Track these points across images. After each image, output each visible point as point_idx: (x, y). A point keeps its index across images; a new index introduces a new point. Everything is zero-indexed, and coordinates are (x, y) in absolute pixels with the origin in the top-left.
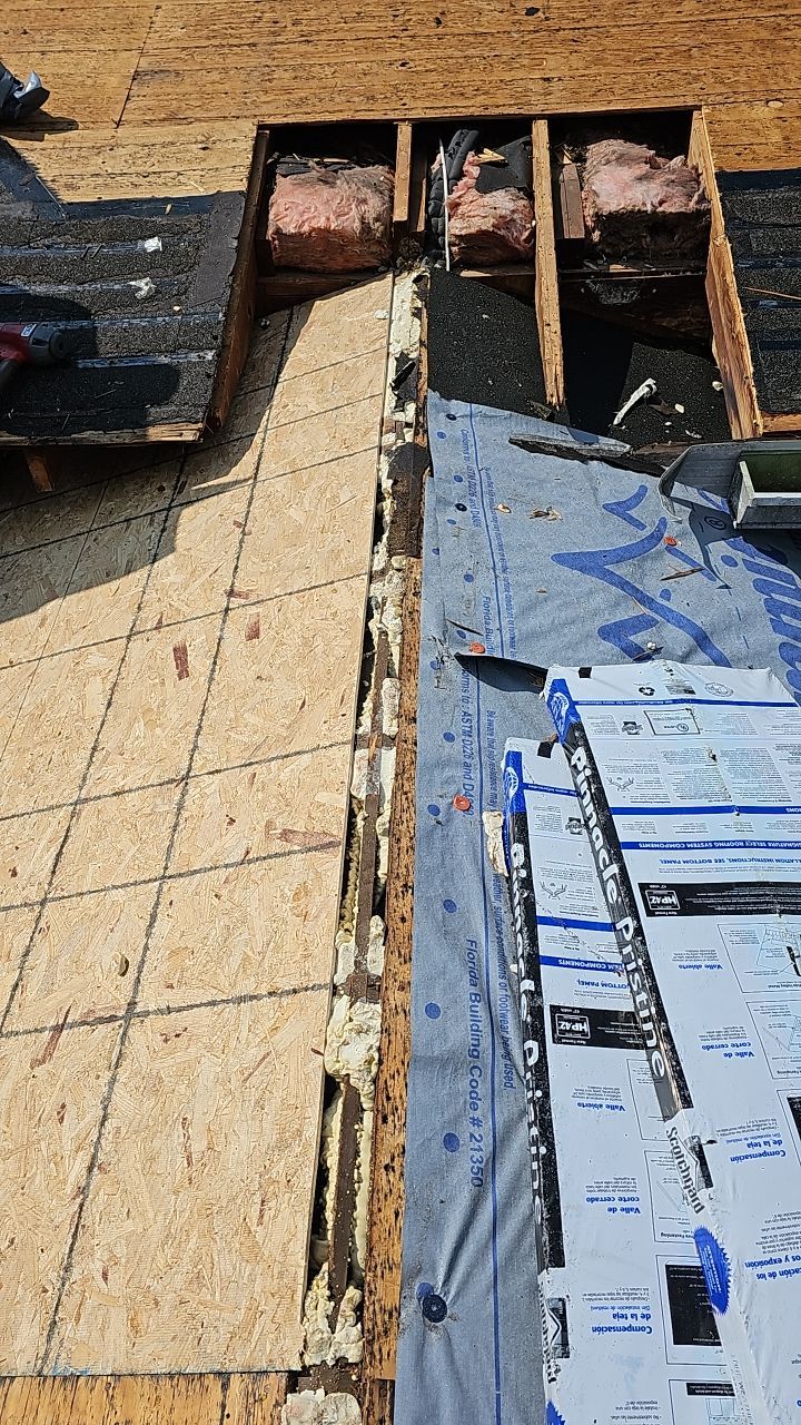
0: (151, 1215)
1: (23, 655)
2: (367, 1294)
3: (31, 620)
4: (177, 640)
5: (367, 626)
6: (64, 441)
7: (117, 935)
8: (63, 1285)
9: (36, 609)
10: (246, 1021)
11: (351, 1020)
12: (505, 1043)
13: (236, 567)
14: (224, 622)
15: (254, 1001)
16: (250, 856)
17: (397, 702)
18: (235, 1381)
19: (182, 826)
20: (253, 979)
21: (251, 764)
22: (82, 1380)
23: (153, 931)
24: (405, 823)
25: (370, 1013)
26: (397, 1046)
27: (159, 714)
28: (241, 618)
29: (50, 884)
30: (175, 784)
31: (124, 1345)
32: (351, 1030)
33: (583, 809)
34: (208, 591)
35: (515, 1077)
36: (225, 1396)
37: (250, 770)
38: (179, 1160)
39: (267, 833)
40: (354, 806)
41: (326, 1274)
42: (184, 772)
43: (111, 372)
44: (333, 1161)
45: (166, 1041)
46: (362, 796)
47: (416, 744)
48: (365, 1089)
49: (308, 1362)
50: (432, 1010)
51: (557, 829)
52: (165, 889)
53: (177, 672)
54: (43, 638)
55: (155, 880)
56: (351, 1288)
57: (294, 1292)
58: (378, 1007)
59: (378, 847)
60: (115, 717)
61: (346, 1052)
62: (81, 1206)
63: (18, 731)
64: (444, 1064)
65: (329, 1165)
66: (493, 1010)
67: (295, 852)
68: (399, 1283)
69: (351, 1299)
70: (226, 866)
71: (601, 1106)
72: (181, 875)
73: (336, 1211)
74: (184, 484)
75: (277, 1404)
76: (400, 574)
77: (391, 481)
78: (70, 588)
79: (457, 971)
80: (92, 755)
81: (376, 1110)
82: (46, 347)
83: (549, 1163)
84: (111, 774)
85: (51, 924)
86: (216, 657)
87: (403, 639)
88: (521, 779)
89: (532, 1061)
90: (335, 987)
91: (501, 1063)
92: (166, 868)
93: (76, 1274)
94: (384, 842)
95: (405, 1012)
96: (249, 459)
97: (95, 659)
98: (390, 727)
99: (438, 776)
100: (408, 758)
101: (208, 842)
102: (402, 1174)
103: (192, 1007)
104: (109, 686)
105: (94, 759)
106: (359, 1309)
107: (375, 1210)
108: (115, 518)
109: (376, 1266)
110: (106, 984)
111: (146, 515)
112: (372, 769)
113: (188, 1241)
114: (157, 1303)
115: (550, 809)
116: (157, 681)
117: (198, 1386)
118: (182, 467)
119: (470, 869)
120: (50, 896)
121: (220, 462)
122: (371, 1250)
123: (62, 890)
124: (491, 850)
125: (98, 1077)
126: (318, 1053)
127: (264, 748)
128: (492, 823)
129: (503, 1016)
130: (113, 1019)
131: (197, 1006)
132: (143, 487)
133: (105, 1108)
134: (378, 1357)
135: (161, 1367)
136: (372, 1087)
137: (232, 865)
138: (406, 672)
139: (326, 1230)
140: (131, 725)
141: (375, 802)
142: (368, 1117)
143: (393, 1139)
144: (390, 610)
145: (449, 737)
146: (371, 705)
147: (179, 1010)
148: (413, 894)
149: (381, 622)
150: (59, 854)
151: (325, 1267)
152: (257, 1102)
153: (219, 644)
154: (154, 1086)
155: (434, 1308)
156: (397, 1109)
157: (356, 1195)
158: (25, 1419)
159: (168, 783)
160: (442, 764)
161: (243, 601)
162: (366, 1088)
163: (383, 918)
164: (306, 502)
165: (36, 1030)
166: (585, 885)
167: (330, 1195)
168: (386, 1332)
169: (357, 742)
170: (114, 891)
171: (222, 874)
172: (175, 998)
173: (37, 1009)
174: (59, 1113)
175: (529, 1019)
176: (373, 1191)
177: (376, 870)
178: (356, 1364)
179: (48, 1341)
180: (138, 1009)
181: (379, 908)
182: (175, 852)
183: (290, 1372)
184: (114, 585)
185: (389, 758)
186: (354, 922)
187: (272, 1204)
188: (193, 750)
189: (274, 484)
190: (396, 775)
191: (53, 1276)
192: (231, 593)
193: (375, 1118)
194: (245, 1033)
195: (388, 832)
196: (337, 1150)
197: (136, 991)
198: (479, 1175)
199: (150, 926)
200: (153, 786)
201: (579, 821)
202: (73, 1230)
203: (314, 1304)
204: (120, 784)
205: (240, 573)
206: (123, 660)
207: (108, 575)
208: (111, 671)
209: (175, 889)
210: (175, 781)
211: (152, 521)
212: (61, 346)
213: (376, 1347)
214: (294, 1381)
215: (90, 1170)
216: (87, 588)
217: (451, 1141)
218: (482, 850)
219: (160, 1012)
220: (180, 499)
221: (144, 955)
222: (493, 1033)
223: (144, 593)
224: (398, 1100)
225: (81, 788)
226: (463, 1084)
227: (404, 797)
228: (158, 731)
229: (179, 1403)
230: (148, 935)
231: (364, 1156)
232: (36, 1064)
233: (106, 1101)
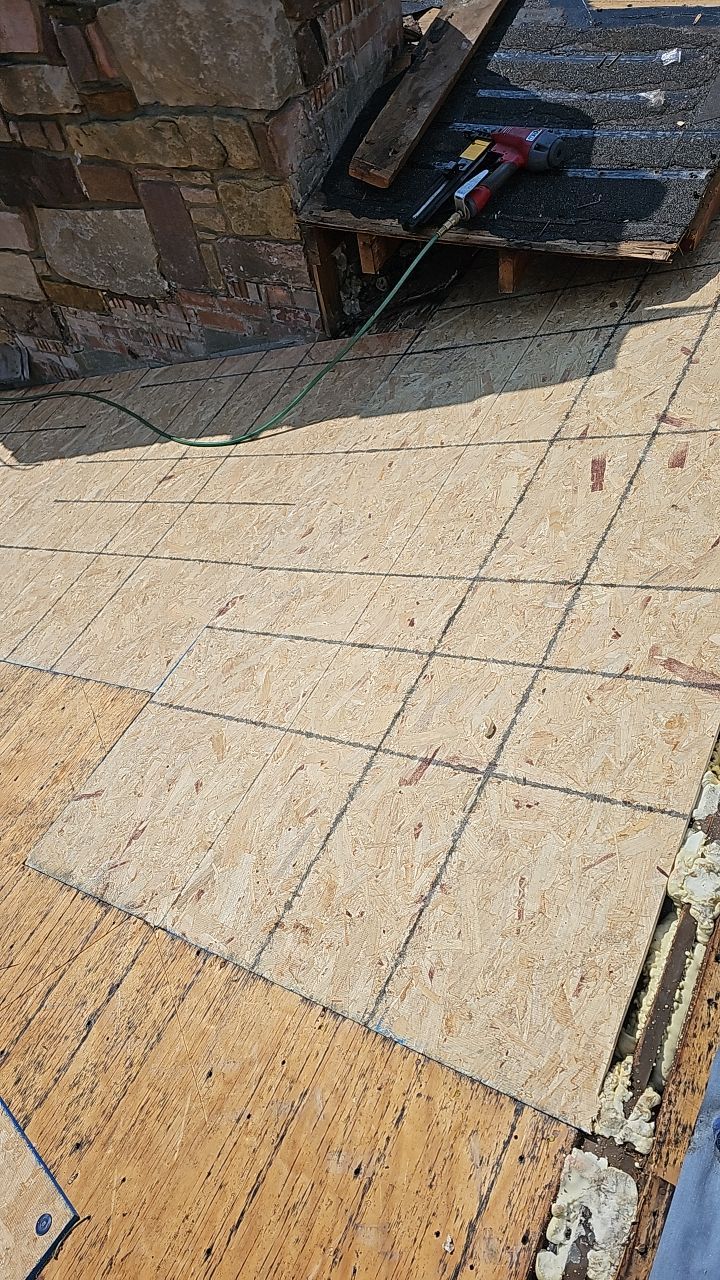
0: (478, 944)
1: (454, 439)
2: (666, 1101)
3: (466, 409)
4: (598, 453)
6: (539, 246)
7: (490, 702)
8: (396, 966)
9: (473, 400)
10: (596, 818)
11: (703, 856)
13: (674, 393)
14: (649, 445)
15: (607, 804)
16: (630, 673)
18: (527, 1113)
19: (568, 624)
20: (612, 784)
21: (647, 585)
22: (398, 1046)
23: (523, 709)
27: (566, 518)
28: (666, 446)
29: (440, 641)
30: (568, 586)
31: (438, 1037)
32: (703, 866)
34: (640, 412)
36: (516, 1120)
37: (646, 593)
38: (511, 911)
39: (651, 657)
41: (630, 1067)
42: (578, 578)
43: (600, 183)
44: (657, 973)
45: (518, 807)
48: (704, 924)
49: (598, 1130)
52: (541, 676)
53: (592, 482)
54: (473, 427)
55: (535, 665)
56: (651, 1089)
60: (524, 512)
61: (691, 883)
62: (421, 911)
63: (436, 505)
65: (651, 974)
67: (677, 683)
68: (699, 1106)
69: (649, 1099)
70: (604, 675)
72: (557, 669)
73: (652, 1016)
74: (638, 303)
75: (562, 1150)
78: (507, 386)
80: (496, 542)
81: (710, 946)
82: (547, 152)
84: (508, 562)
85: (435, 674)
86: (633, 477)
90: (692, 820)
92: (545, 659)
93: (408, 962)
97: (517, 456)
101: (584, 646)
103: (549, 788)
104: (524, 482)
105: (497, 545)
106: (656, 1110)
108: (561, 327)
109: (680, 1083)
110: (473, 740)
111: (592, 328)
113: (507, 980)
114: (471, 1017)
116: (570, 487)
117: (494, 1100)
118: (640, 286)
120: (438, 651)
121: (681, 286)
122: (679, 1066)
123: (449, 649)
125: (453, 814)
126: (663, 872)
127: (665, 576)
130: (473, 770)
131: (552, 788)
132: (595, 300)
133: (455, 841)
134: (664, 1159)
135: (465, 1069)
136: (712, 925)
137: (609, 675)
139: (636, 1029)
140: (537, 523)
142: (700, 950)
147: (535, 785)
150: (452, 618)
151: (629, 1059)
152: (591, 893)
153: (639, 466)
154: (498, 841)
157: (673, 1012)
158: (349, 1054)
159: (561, 583)
161: (674, 428)
162: (706, 923)
165: (408, 756)
167: (647, 1001)
168: (676, 1142)
170: (494, 665)
171: (599, 680)
172: (532, 773)
173: (412, 739)
174: (415, 829)
176: (691, 1017)
178: (642, 1155)
179: (377, 1004)
180: (497, 771)
182: (557, 647)
183: (580, 1130)
184: (547, 390)
187: (592, 984)
188: (592, 560)
191: (389, 955)
192: (663, 418)
193: (707, 954)
194: (592, 828)
196: (663, 965)
197: (498, 755)
199: (521, 704)
200: (547, 582)
202: (412, 927)
203: (614, 1086)
204: (515, 574)
205: (677, 401)
206: (542, 461)
207: (544, 380)
208: (528, 469)
209: (550, 679)
210: (569, 583)
211: (598, 335)
212: (559, 153)
213: (664, 1150)
214: (582, 1139)
215: (434, 885)
216: (522, 389)
219: (517, 780)
220: (631, 317)
221: (511, 727)
223: (575, 403)
225: (481, 567)
228: (562, 534)
229: (473, 1104)
230: (518, 711)
231: (689, 982)
232: (404, 782)
233: (457, 836)
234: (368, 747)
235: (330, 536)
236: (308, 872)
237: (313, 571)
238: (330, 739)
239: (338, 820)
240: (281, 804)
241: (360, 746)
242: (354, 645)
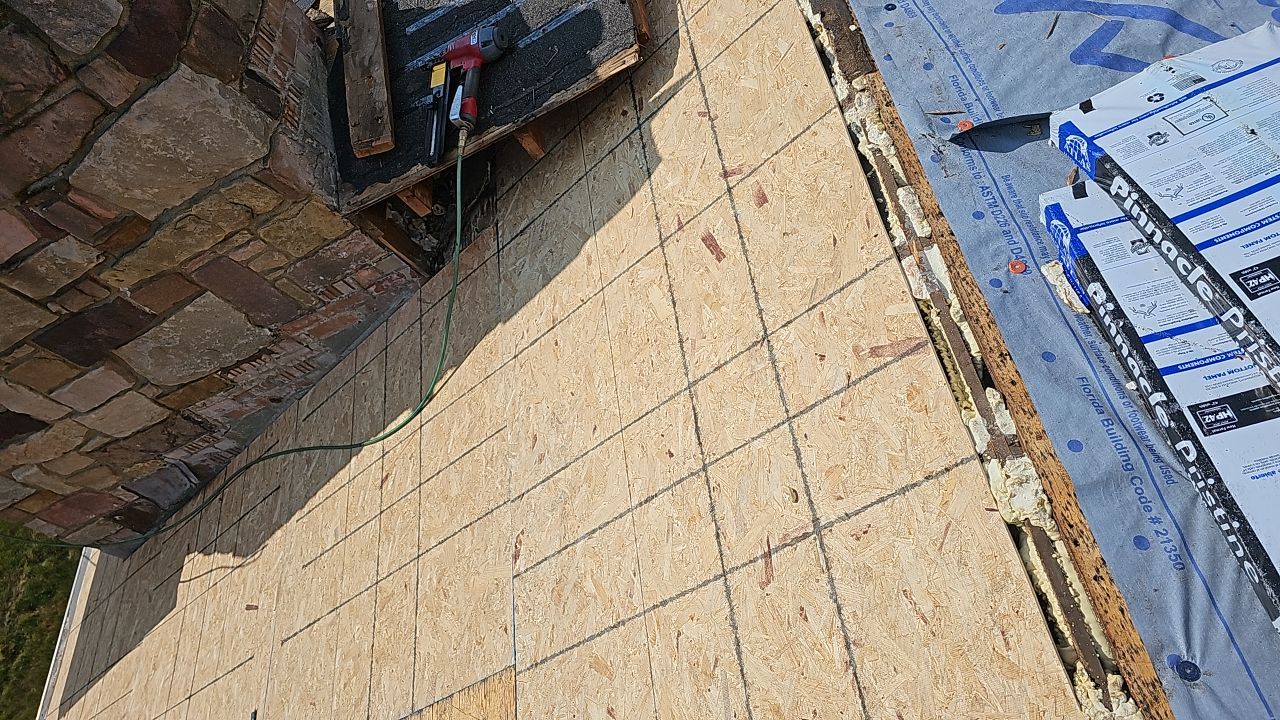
0: (914, 666)
1: (589, 292)
2: (1126, 676)
3: (579, 262)
4: (701, 231)
5: (857, 151)
6: (540, 112)
7: (775, 473)
9: (579, 253)
10: (917, 505)
11: (1008, 477)
12: (1151, 450)
13: (719, 151)
14: (732, 201)
15: (916, 488)
16: (853, 379)
17: (918, 205)
19: (782, 376)
20: (906, 472)
21: (814, 306)
23: (803, 461)
24: (976, 305)
25: (1022, 466)
26: (1058, 484)
27: (717, 295)
28: (745, 193)
29: (702, 453)
30: (759, 345)
32: (1013, 484)
33: (1142, 230)
34: (706, 182)
35: (1173, 473)
37: (816, 311)
38: (916, 621)
39: (858, 356)
40: (922, 307)
41: (1084, 671)
42: (762, 333)
43: (548, 38)
44: (1046, 586)
46: (926, 296)
47: (952, 234)
48: (1048, 525)
50: (1075, 446)
51: (1125, 256)
52: (795, 427)
53: (714, 257)
54: (596, 272)
55: (783, 423)
56: (1110, 675)
57: (1064, 691)
58: (1026, 459)
59: (961, 332)
60: (684, 311)
61: (1017, 502)
62: (855, 674)
63: (616, 350)
64: (1106, 484)
65: (1044, 591)
66: (1127, 426)
67: (891, 362)
68: (1149, 660)
69: (1114, 684)
70: (837, 393)
71: (1274, 472)
72: (801, 413)
73: (1069, 622)
74: (641, 100)
76: (866, 93)
77: (818, 16)
78: (596, 225)
79: (1081, 406)
80: (682, 347)
81: (1064, 538)
82: (493, 45)
83: (1247, 534)
84: (704, 356)
85: (719, 482)
86: (740, 232)
87: (897, 148)
88: (1070, 226)
89: (1192, 457)
90: (980, 456)
91: (1155, 468)
92: (787, 411)
94: (965, 327)
95: (1051, 455)
96: (684, 53)
97: (645, 273)
98: (922, 229)
99: (986, 253)
100: (952, 249)
101: (807, 383)
102: (1111, 580)
103: (866, 508)
104: (666, 289)
105: (685, 349)
106: (1125, 687)
107: (1102, 612)
108: (600, 154)
109: (1124, 654)
110: (786, 512)
111: (623, 140)
112: (924, 270)
113: (954, 676)
115: (1109, 241)
116: (701, 270)
118: (632, 87)
119: (1051, 319)
120: (707, 462)
121: (661, 69)
122: (1114, 643)
123: (714, 454)
124: (1063, 296)
125: (818, 581)
126: (993, 510)
127: (820, 290)
128: (1053, 272)
129: (1139, 428)
130: (806, 536)
131: (869, 506)
132: (608, 118)
133: (836, 601)
134: (1159, 718)
136: (1053, 522)
137: (841, 391)
138: (912, 179)
139: (1065, 639)
140: (700, 313)
141: (939, 296)
142: (1060, 546)
143: (1090, 557)
144: (873, 129)
145: (978, 215)
146: (896, 217)
147: (857, 513)
148: (1011, 359)
149: (870, 143)
150: (697, 429)
151: (1079, 666)
152: (959, 562)
153: (737, 221)
154: (866, 574)
155: (1188, 672)
156: (1082, 532)
157: (1079, 606)
159: (753, 346)
160: (983, 242)
161: (739, 177)
162: (1048, 524)
163: (993, 387)
164: (751, 68)
165: (751, 562)
166: (1172, 295)
167: (1057, 612)
168: (1156, 699)
169: (899, 253)
170: (755, 442)
171: (838, 400)
172: (848, 505)
173: (743, 546)
174: (801, 615)
175: (1173, 424)
176: (1093, 599)
177: (969, 352)
180: (822, 523)
181: (987, 381)
182: (788, 397)
184: (628, 208)
185: (934, 255)
186: (971, 399)
187: (1012, 632)
188: (760, 313)
189: (717, 68)
190: (948, 267)
192: (726, 174)
193: (1067, 545)
194: (921, 514)
195: (965, 317)
196: (1046, 578)
197: (813, 510)
198: (1179, 561)
199: (798, 458)
200: (742, 353)
201: (1141, 241)
202: (858, 692)
203: (1085, 694)
204: (715, 362)
205: (726, 155)
206: (666, 265)
207: (619, 203)
208: (661, 277)
209: (803, 424)
210: (758, 342)
211: (631, 143)
212: (502, 37)
213: (1153, 712)
215: (848, 647)
216: (608, 220)
217: (1140, 542)
218: (1054, 299)
219: (841, 519)
220: (644, 114)
221: (805, 482)
222: (1137, 446)
223: (655, 204)
224: (1079, 524)
225: (687, 375)
226: (1130, 494)
227: (964, 283)
228: (723, 309)
230: (800, 466)
231: (1072, 576)
232: (764, 585)
233: (834, 596)
234: (716, 578)
235: (553, 431)
236: (750, 713)
237: (563, 468)
238: (683, 594)
239: (739, 653)
240: (686, 675)
241: (709, 581)
242: (641, 504)
